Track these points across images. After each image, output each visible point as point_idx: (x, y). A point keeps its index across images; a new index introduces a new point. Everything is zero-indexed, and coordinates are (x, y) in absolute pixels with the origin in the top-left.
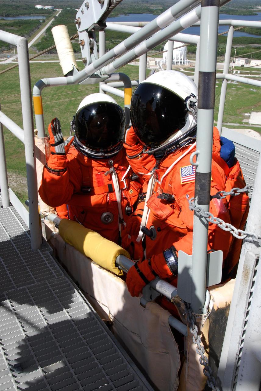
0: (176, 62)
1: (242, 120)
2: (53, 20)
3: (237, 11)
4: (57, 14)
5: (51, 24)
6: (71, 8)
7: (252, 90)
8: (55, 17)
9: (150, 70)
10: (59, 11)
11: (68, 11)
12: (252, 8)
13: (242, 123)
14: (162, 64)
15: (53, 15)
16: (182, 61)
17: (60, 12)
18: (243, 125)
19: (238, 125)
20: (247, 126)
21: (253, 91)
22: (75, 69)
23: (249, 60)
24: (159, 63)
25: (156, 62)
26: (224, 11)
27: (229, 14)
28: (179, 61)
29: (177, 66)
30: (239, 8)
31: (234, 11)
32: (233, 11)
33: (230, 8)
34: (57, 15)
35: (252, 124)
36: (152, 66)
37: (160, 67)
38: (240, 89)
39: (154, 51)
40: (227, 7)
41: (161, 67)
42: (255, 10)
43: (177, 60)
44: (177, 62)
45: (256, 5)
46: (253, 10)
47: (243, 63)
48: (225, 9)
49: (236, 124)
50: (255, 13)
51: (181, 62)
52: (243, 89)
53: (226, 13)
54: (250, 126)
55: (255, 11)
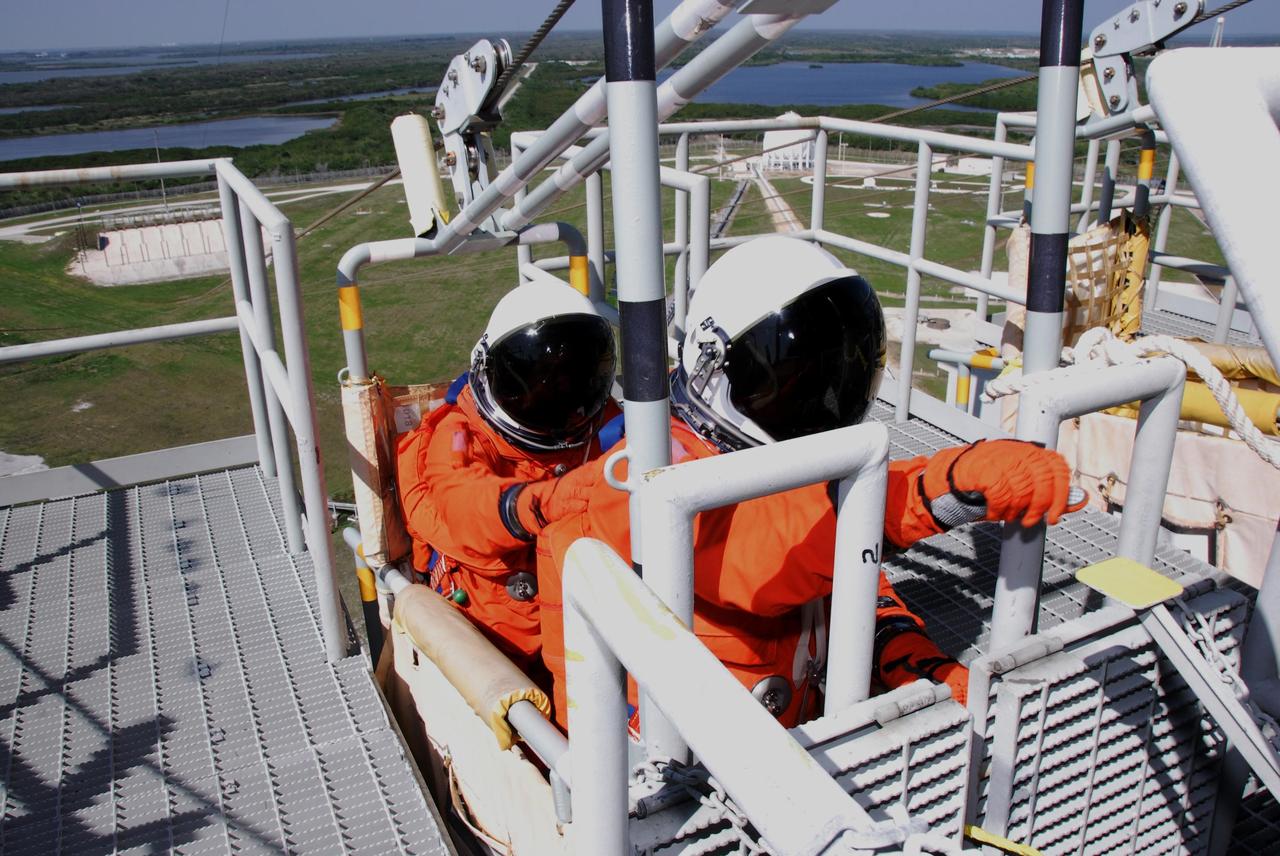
0: (794, 164)
1: (949, 288)
2: (518, 85)
3: (919, 57)
4: (525, 73)
5: (515, 94)
6: (557, 60)
7: (966, 222)
8: (523, 80)
9: (736, 182)
10: (529, 68)
11: (550, 65)
12: (951, 53)
13: (950, 296)
14: (762, 168)
15: (518, 77)
16: (807, 161)
17: (533, 69)
18: (952, 300)
19: (941, 299)
20: (961, 301)
21: (968, 225)
22: (440, 222)
23: (956, 157)
24: (754, 166)
25: (748, 164)
26: (893, 57)
27: (903, 63)
28: (800, 161)
29: (797, 172)
30: (922, 52)
31: (913, 57)
32: (909, 56)
33: (904, 51)
34: (527, 76)
35: (972, 298)
36: (740, 173)
37: (758, 175)
38: (941, 220)
39: (742, 141)
40: (896, 49)
41: (761, 175)
42: (957, 55)
43: (796, 159)
44: (796, 165)
45: (959, 46)
46: (952, 55)
47: (943, 165)
48: (893, 53)
49: (936, 299)
50: (957, 61)
51: (804, 164)
52: (946, 220)
53: (896, 62)
54: (969, 301)
55: (958, 58)
